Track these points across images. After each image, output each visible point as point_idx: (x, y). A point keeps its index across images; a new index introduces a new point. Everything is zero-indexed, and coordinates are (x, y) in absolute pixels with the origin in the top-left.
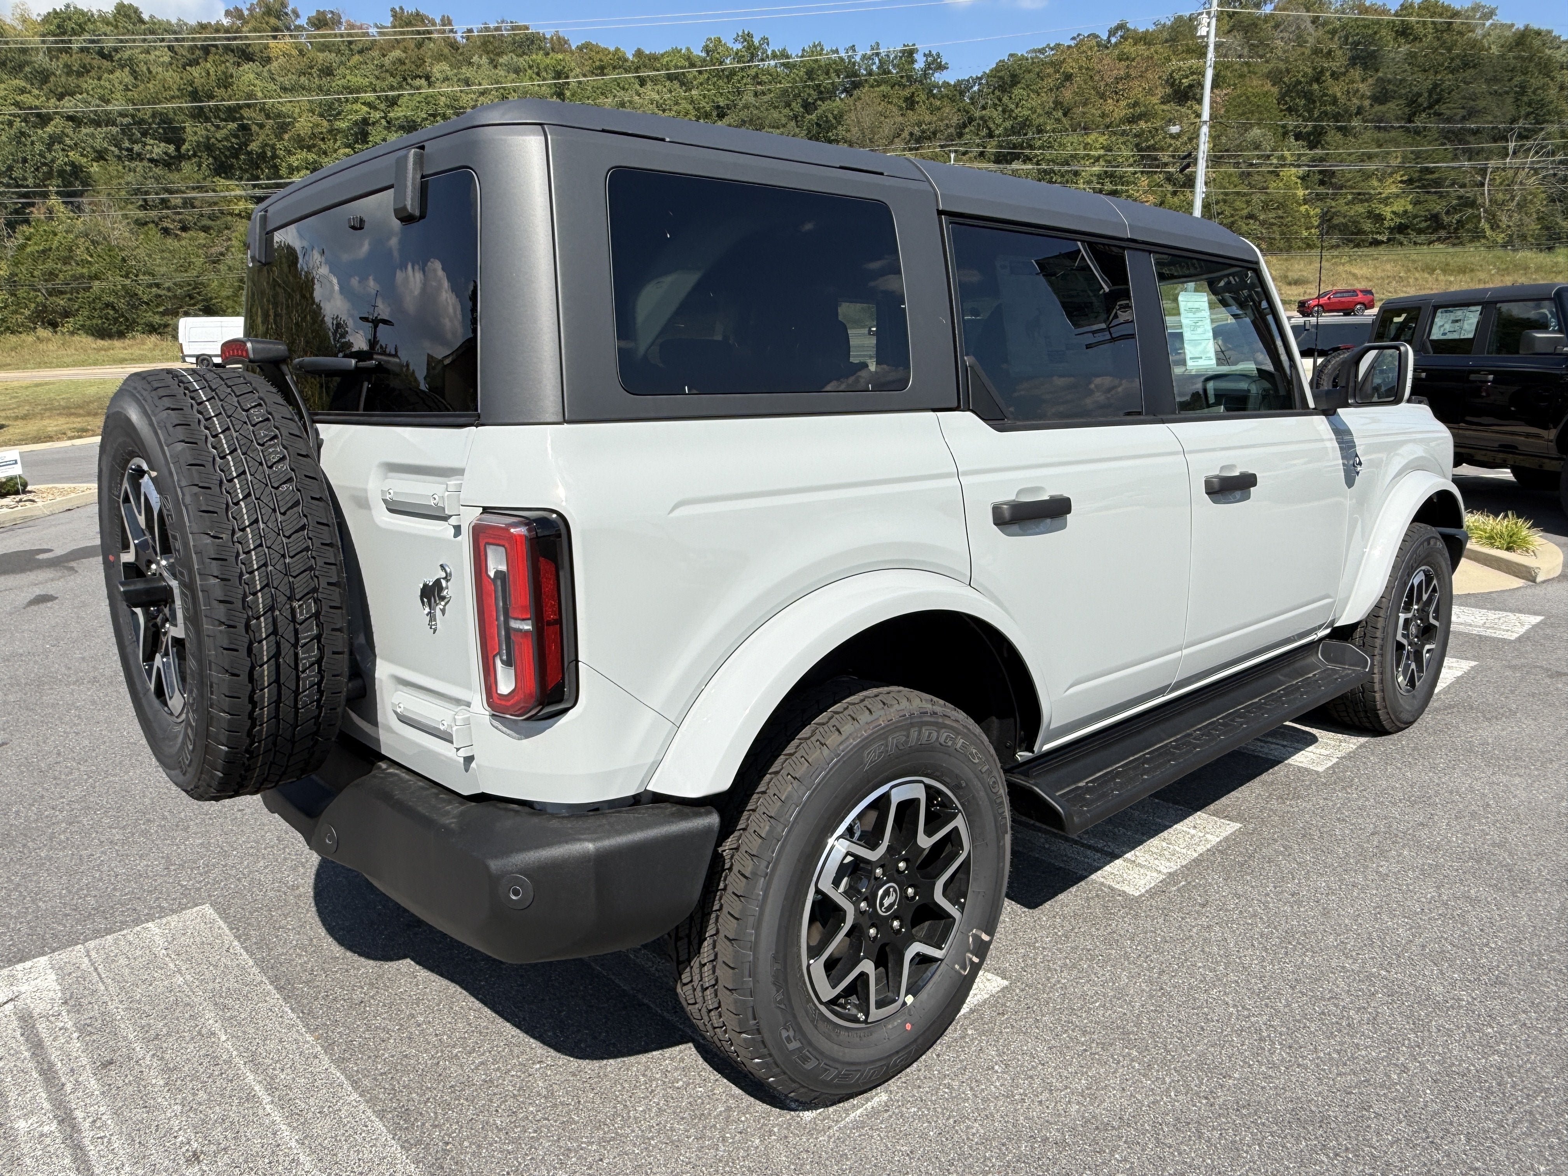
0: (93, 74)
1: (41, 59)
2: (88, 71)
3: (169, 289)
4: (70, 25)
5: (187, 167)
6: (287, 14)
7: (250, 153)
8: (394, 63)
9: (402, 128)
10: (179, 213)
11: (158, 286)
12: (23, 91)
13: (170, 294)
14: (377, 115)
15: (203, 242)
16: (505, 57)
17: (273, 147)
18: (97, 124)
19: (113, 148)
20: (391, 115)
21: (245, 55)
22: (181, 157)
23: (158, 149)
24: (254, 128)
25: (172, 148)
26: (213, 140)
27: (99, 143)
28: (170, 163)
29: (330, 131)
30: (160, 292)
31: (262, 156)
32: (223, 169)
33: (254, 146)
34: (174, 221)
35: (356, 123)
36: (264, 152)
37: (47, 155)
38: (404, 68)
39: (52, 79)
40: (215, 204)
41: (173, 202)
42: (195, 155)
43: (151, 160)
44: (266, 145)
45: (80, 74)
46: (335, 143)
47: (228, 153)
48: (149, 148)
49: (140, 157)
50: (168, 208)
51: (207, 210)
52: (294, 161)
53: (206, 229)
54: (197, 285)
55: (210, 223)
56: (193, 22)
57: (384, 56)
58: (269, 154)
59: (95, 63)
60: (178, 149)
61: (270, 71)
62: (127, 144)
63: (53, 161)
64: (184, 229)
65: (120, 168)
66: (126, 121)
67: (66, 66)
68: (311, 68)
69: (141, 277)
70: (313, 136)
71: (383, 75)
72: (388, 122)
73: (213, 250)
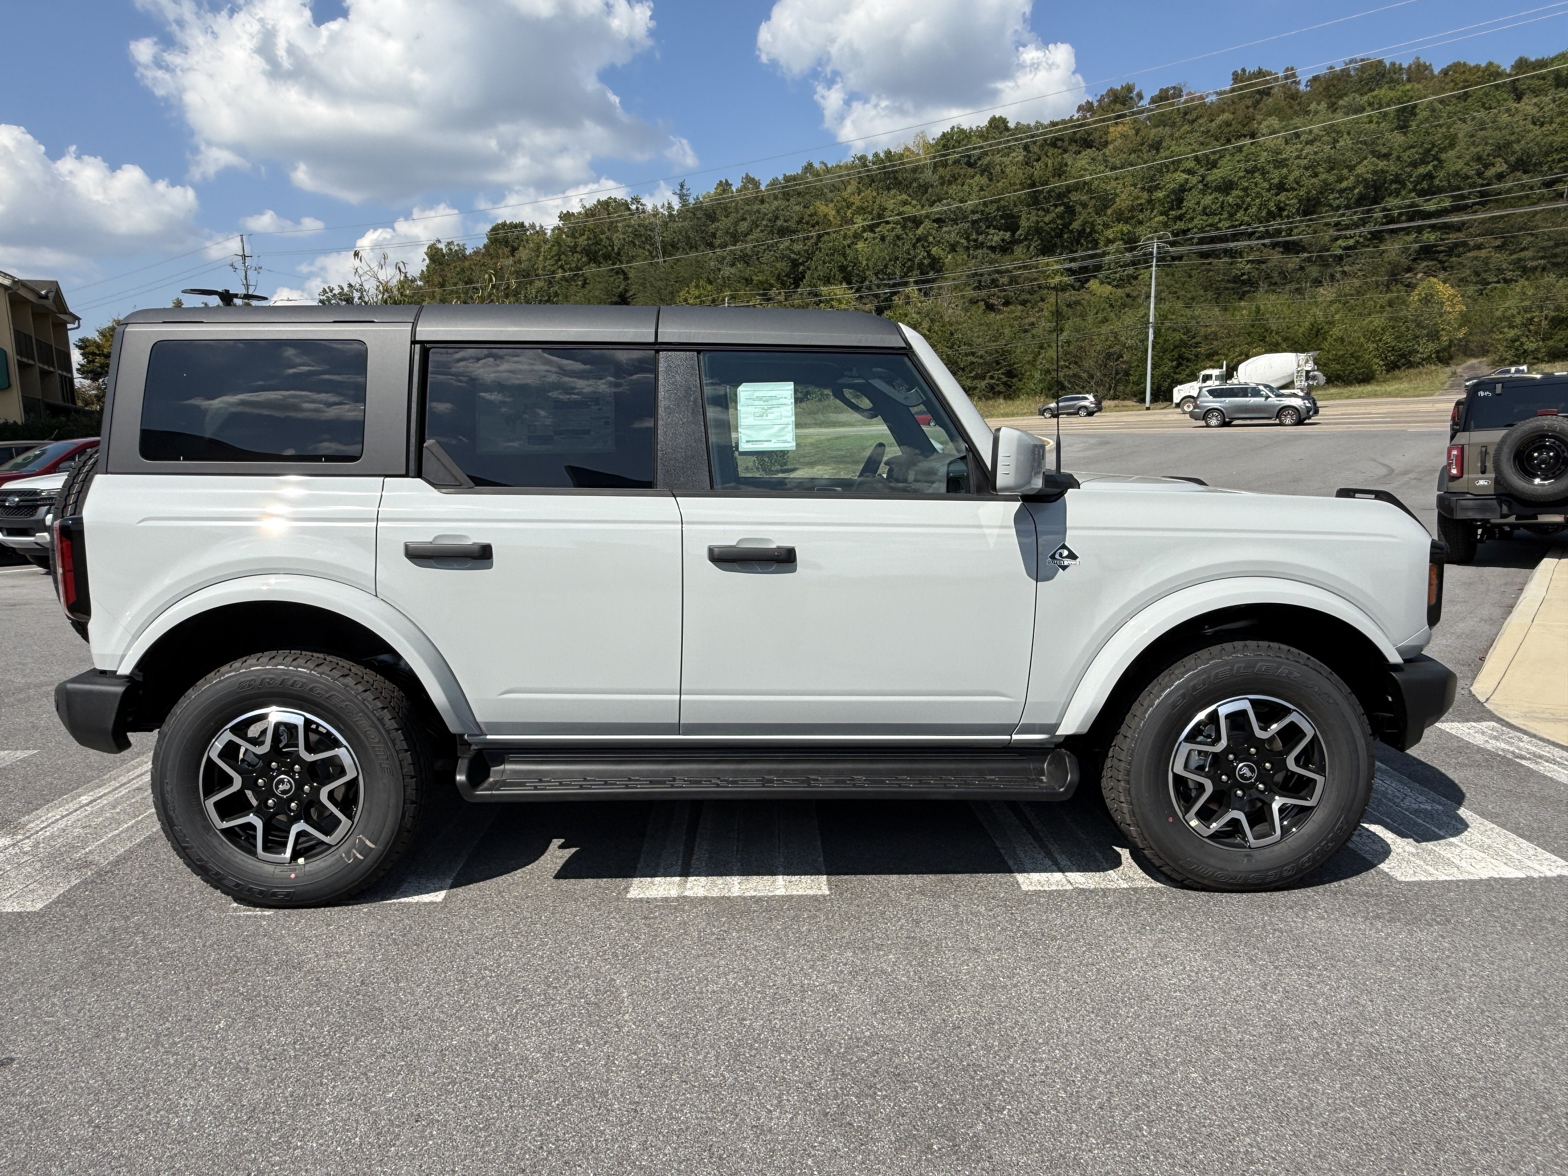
0: (959, 181)
1: (928, 175)
2: (956, 179)
3: (981, 357)
4: (952, 143)
5: (1019, 250)
6: (1131, 98)
7: (1072, 232)
8: (1220, 127)
9: (1218, 189)
10: (1005, 290)
11: (973, 354)
12: (905, 203)
13: (981, 361)
14: (1194, 180)
15: (1019, 314)
16: (1346, 99)
17: (1093, 224)
18: (955, 221)
19: (963, 241)
20: (1209, 178)
21: (1086, 143)
22: (1015, 242)
23: (996, 237)
24: (1078, 208)
25: (1008, 234)
26: (1041, 224)
27: (953, 237)
28: (1005, 248)
29: (1150, 201)
30: (974, 360)
31: (1081, 232)
32: (1047, 250)
33: (1076, 225)
34: (998, 297)
35: (1173, 191)
36: (1084, 230)
37: (912, 252)
38: (1231, 129)
39: (930, 190)
40: (1035, 279)
41: (1001, 281)
42: (1026, 239)
43: (993, 249)
44: (1087, 222)
45: (950, 183)
46: (1152, 211)
47: (1053, 233)
48: (990, 237)
49: (982, 245)
50: (997, 286)
51: (1027, 286)
52: (1110, 234)
53: (1024, 303)
54: (1004, 353)
55: (1028, 297)
56: (1046, 122)
57: (1212, 121)
58: (1088, 230)
59: (962, 172)
60: (1013, 235)
61: (1104, 154)
62: (974, 236)
63: (915, 257)
64: (1007, 303)
65: (965, 257)
66: (976, 217)
67: (941, 177)
68: (1142, 144)
69: (963, 347)
70: (1132, 209)
71: (1207, 140)
72: (1205, 185)
73: (1026, 321)
